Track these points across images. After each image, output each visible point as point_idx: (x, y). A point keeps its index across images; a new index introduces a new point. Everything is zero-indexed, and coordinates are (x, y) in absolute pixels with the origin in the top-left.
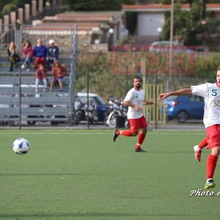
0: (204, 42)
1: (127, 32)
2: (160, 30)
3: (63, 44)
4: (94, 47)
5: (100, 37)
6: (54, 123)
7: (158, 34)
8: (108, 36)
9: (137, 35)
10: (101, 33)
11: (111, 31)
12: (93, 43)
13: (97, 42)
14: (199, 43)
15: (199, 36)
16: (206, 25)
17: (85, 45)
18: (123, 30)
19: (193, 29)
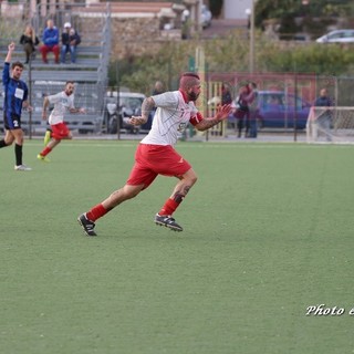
0: (305, 28)
1: (209, 14)
2: (249, 11)
3: (124, 29)
4: (164, 34)
5: (172, 21)
6: (83, 132)
7: (246, 17)
8: (183, 19)
9: (223, 18)
10: (174, 15)
11: (186, 13)
12: (162, 28)
13: (167, 27)
14: (300, 29)
15: (298, 20)
16: (307, 6)
17: (153, 30)
18: (203, 12)
19: (291, 11)
